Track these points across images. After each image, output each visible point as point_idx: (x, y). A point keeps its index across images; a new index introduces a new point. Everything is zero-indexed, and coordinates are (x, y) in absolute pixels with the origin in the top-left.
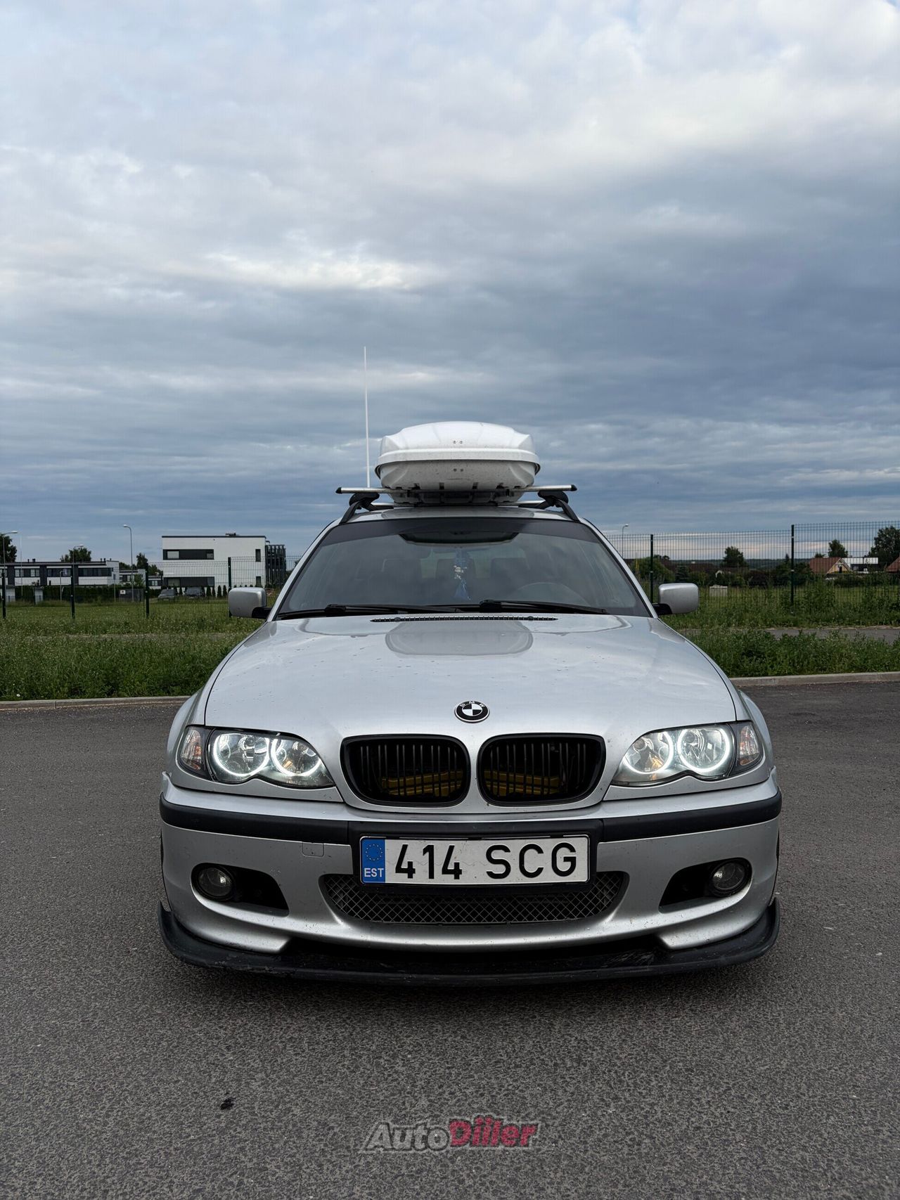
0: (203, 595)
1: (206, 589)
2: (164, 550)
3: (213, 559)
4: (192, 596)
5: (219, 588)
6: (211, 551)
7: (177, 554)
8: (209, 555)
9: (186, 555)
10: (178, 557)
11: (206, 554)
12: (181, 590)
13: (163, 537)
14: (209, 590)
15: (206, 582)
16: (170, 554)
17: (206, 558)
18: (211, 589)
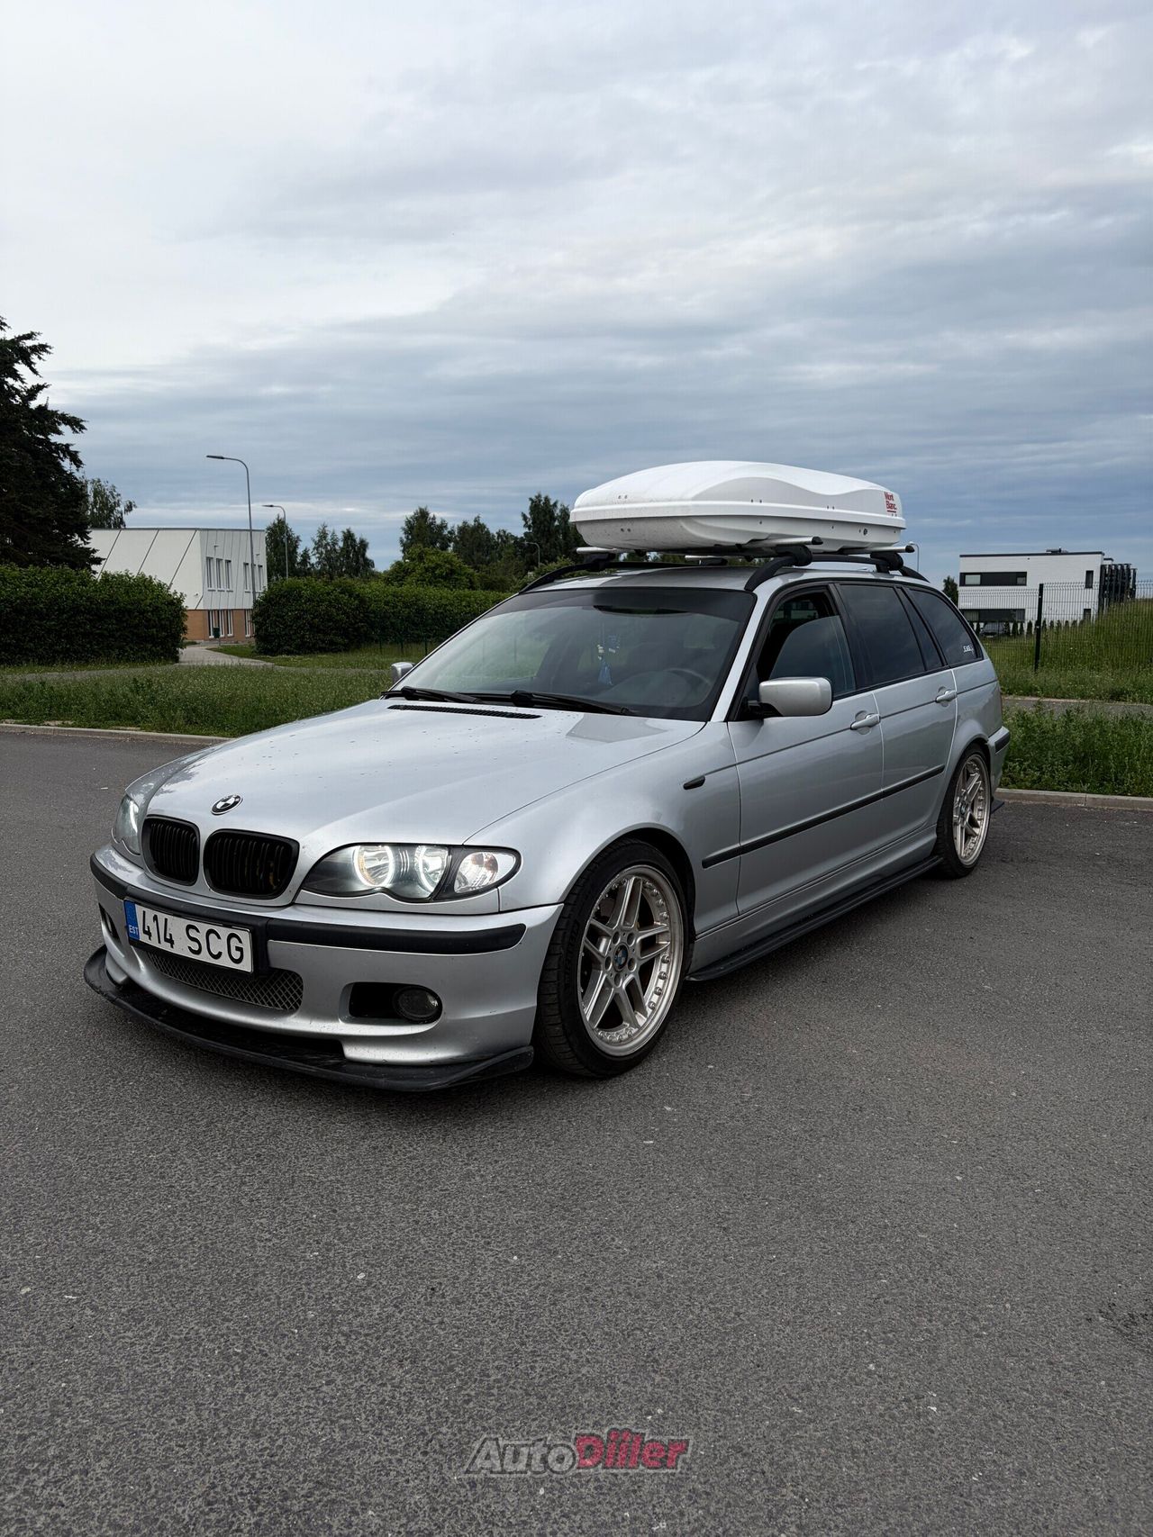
0: (1008, 634)
1: (1011, 625)
2: (961, 574)
3: (1025, 585)
4: (992, 634)
5: (1030, 624)
6: (1024, 575)
7: (977, 579)
8: (1020, 580)
9: (989, 579)
10: (978, 581)
11: (1016, 579)
12: (978, 626)
13: (961, 556)
14: (1015, 626)
15: (1010, 616)
16: (969, 579)
17: (1016, 584)
18: (1019, 625)
